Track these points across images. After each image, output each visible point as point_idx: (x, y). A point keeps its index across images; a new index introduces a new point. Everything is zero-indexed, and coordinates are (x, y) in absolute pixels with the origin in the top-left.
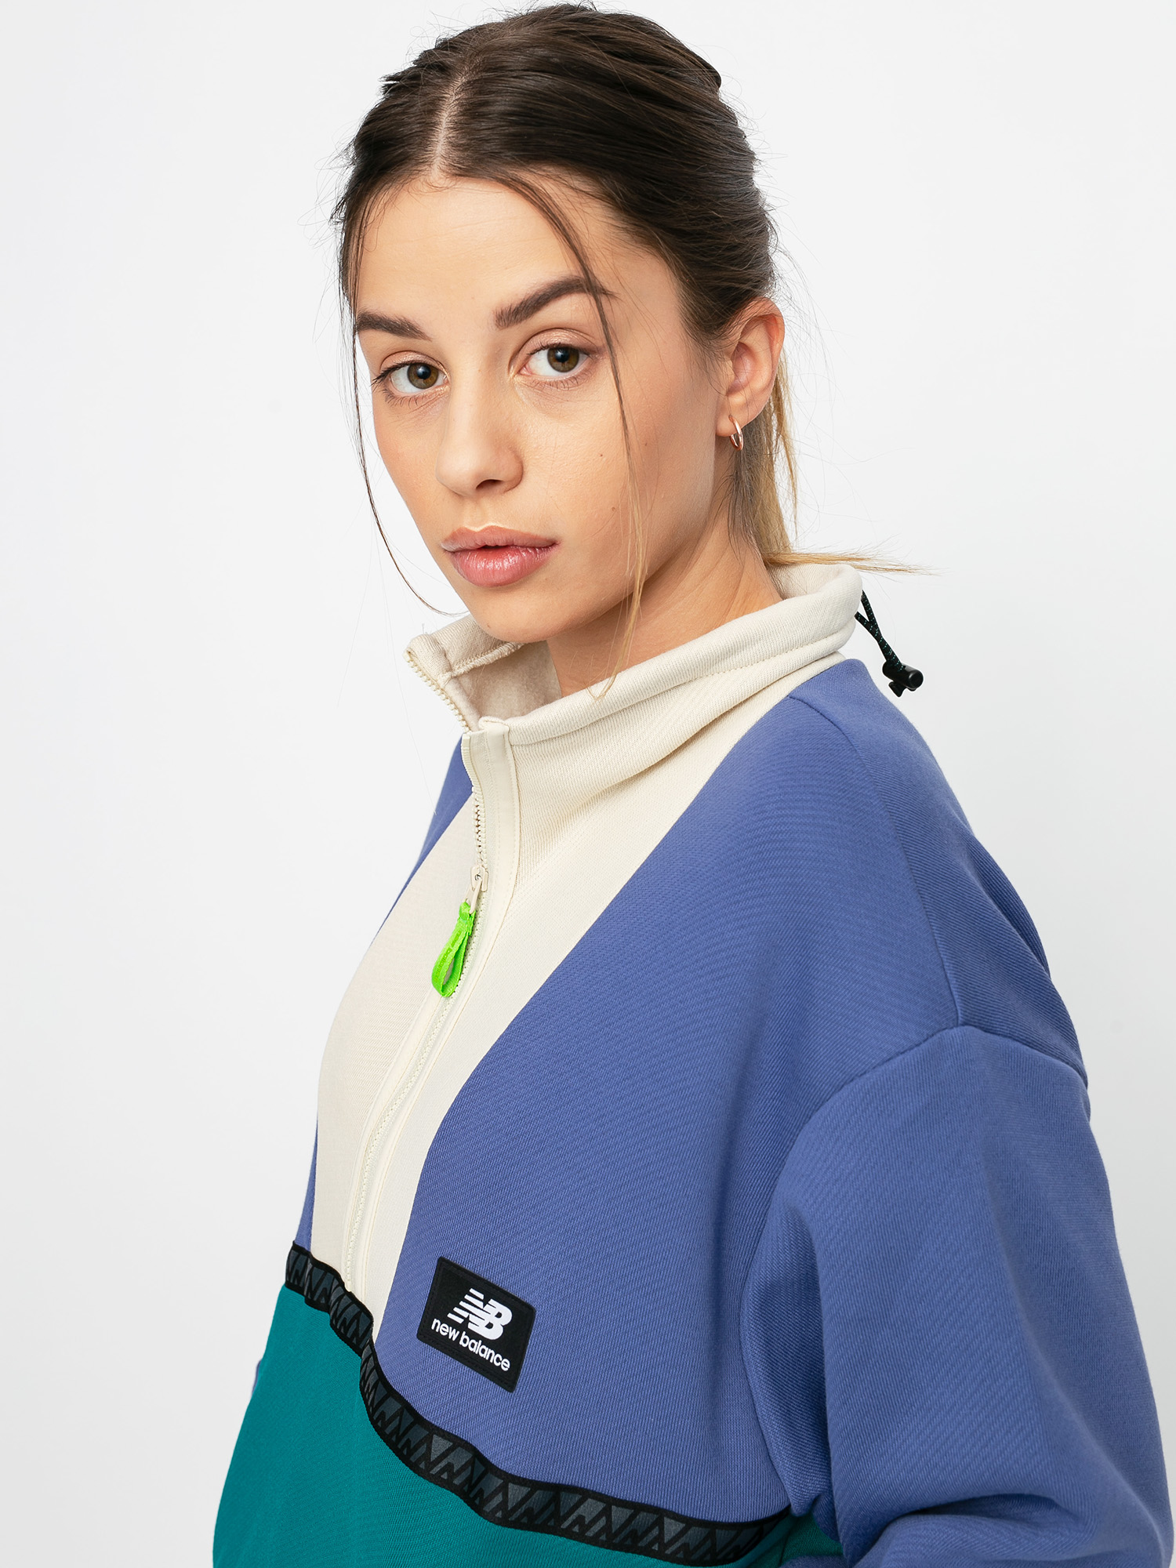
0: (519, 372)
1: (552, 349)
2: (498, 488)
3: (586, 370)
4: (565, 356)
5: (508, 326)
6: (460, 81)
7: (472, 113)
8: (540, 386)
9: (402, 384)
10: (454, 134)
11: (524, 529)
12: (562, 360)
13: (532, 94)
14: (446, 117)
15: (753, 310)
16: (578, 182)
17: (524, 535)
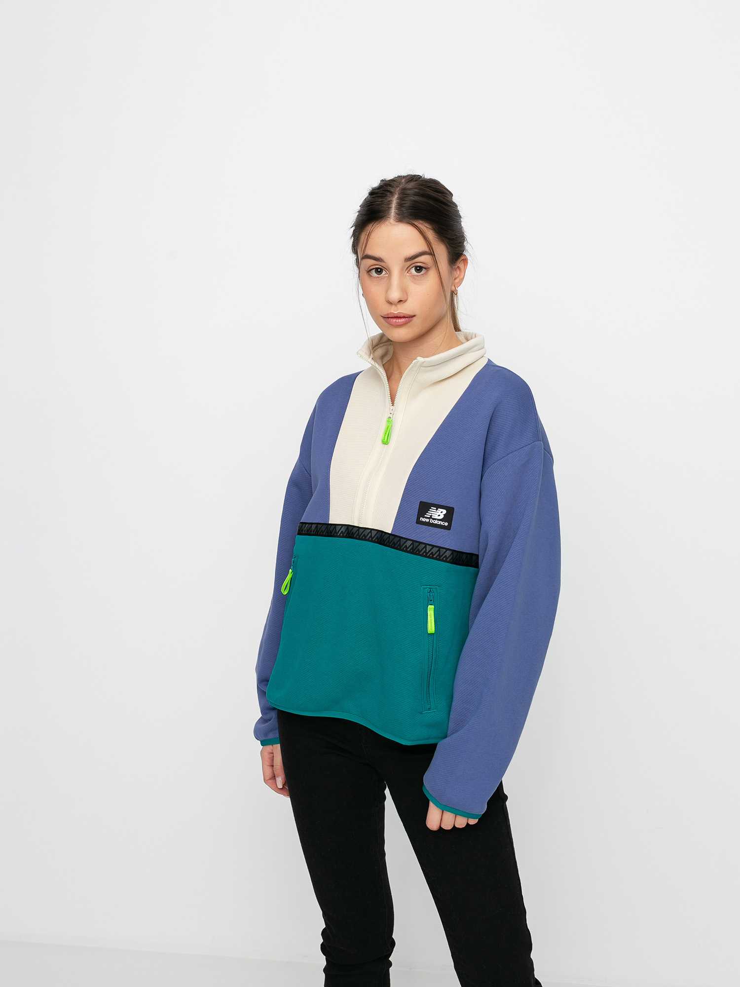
0: (407, 272)
1: (416, 267)
2: (401, 302)
3: (425, 273)
4: (419, 269)
5: (407, 262)
6: (396, 196)
7: (400, 205)
8: (413, 276)
9: (374, 273)
10: (397, 211)
11: (408, 313)
12: (418, 270)
13: (414, 201)
14: (394, 205)
15: (462, 258)
16: (427, 225)
17: (408, 314)
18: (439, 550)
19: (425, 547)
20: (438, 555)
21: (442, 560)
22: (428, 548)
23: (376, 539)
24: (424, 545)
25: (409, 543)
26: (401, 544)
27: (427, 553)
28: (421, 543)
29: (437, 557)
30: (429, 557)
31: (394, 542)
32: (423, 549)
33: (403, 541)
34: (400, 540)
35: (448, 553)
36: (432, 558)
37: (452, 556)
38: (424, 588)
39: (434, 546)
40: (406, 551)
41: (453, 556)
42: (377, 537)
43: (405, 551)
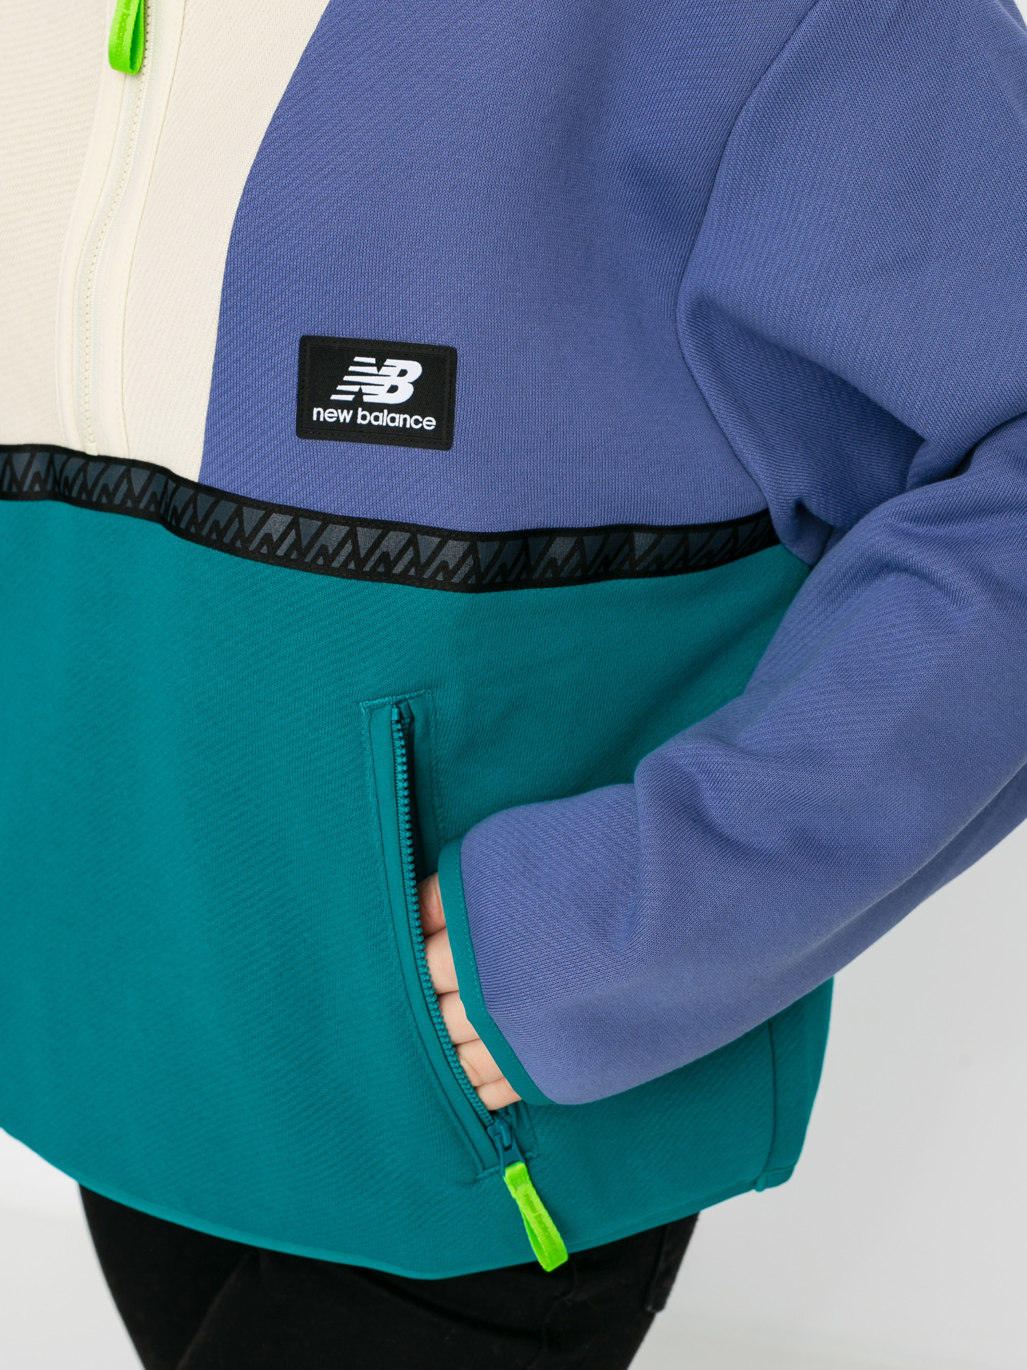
18: (412, 542)
19: (352, 535)
20: (411, 563)
21: (432, 584)
22: (365, 538)
23: (149, 503)
24: (344, 530)
25: (277, 524)
26: (248, 528)
27: (361, 563)
28: (327, 519)
29: (407, 569)
30: (373, 576)
31: (216, 523)
32: (341, 545)
33: (251, 516)
34: (238, 514)
35: (453, 551)
36: (388, 577)
37: (470, 561)
38: (371, 710)
39: (386, 527)
40: (271, 559)
41: (476, 560)
42: (154, 494)
43: (265, 559)
